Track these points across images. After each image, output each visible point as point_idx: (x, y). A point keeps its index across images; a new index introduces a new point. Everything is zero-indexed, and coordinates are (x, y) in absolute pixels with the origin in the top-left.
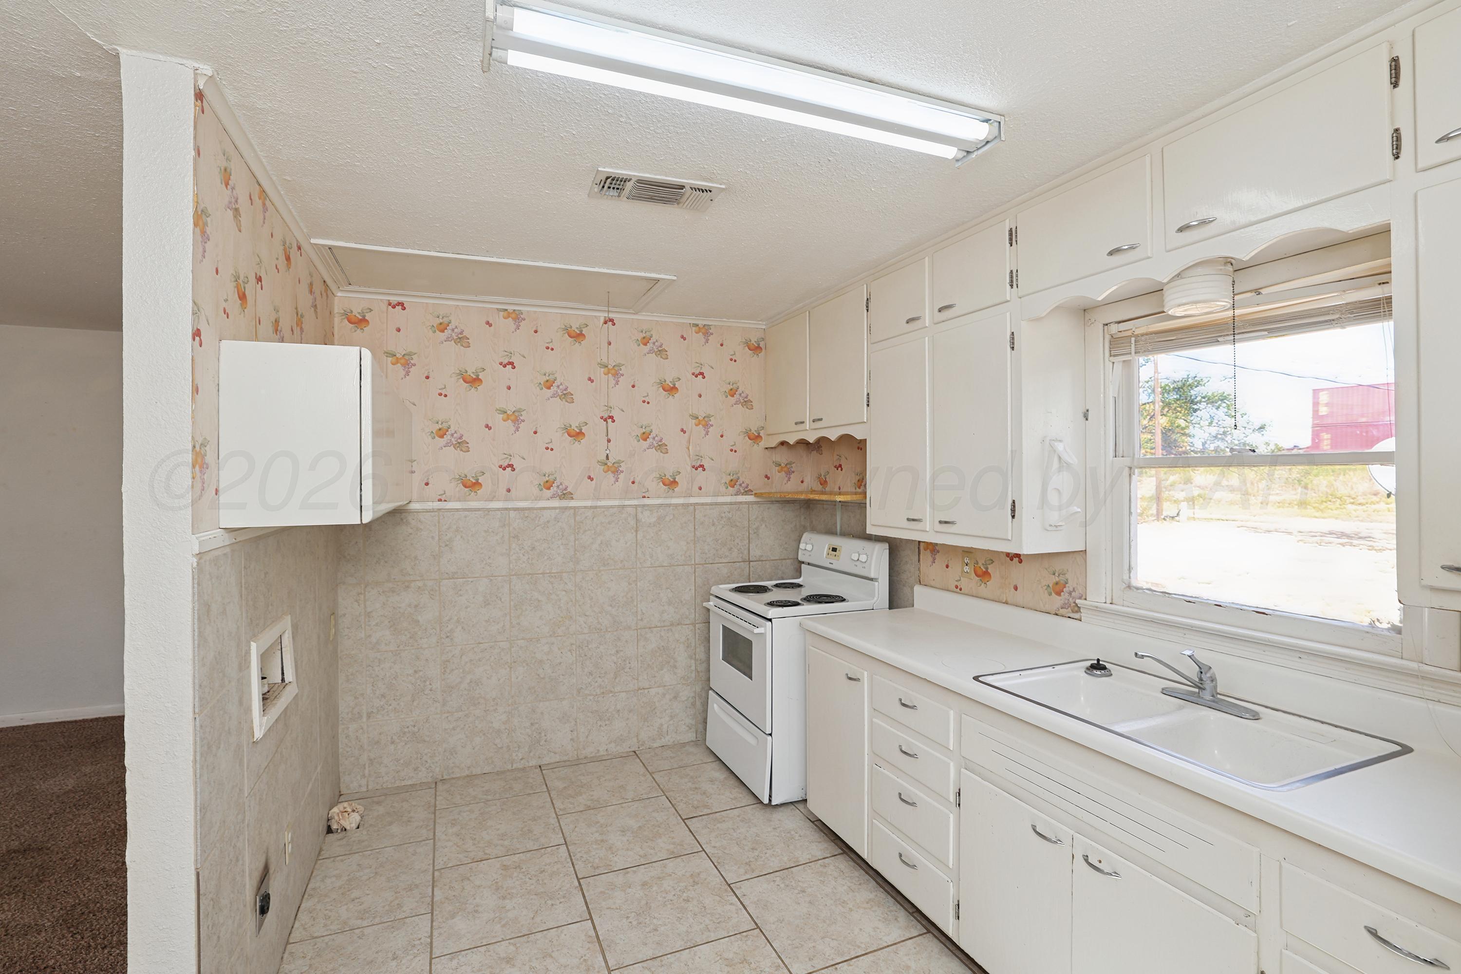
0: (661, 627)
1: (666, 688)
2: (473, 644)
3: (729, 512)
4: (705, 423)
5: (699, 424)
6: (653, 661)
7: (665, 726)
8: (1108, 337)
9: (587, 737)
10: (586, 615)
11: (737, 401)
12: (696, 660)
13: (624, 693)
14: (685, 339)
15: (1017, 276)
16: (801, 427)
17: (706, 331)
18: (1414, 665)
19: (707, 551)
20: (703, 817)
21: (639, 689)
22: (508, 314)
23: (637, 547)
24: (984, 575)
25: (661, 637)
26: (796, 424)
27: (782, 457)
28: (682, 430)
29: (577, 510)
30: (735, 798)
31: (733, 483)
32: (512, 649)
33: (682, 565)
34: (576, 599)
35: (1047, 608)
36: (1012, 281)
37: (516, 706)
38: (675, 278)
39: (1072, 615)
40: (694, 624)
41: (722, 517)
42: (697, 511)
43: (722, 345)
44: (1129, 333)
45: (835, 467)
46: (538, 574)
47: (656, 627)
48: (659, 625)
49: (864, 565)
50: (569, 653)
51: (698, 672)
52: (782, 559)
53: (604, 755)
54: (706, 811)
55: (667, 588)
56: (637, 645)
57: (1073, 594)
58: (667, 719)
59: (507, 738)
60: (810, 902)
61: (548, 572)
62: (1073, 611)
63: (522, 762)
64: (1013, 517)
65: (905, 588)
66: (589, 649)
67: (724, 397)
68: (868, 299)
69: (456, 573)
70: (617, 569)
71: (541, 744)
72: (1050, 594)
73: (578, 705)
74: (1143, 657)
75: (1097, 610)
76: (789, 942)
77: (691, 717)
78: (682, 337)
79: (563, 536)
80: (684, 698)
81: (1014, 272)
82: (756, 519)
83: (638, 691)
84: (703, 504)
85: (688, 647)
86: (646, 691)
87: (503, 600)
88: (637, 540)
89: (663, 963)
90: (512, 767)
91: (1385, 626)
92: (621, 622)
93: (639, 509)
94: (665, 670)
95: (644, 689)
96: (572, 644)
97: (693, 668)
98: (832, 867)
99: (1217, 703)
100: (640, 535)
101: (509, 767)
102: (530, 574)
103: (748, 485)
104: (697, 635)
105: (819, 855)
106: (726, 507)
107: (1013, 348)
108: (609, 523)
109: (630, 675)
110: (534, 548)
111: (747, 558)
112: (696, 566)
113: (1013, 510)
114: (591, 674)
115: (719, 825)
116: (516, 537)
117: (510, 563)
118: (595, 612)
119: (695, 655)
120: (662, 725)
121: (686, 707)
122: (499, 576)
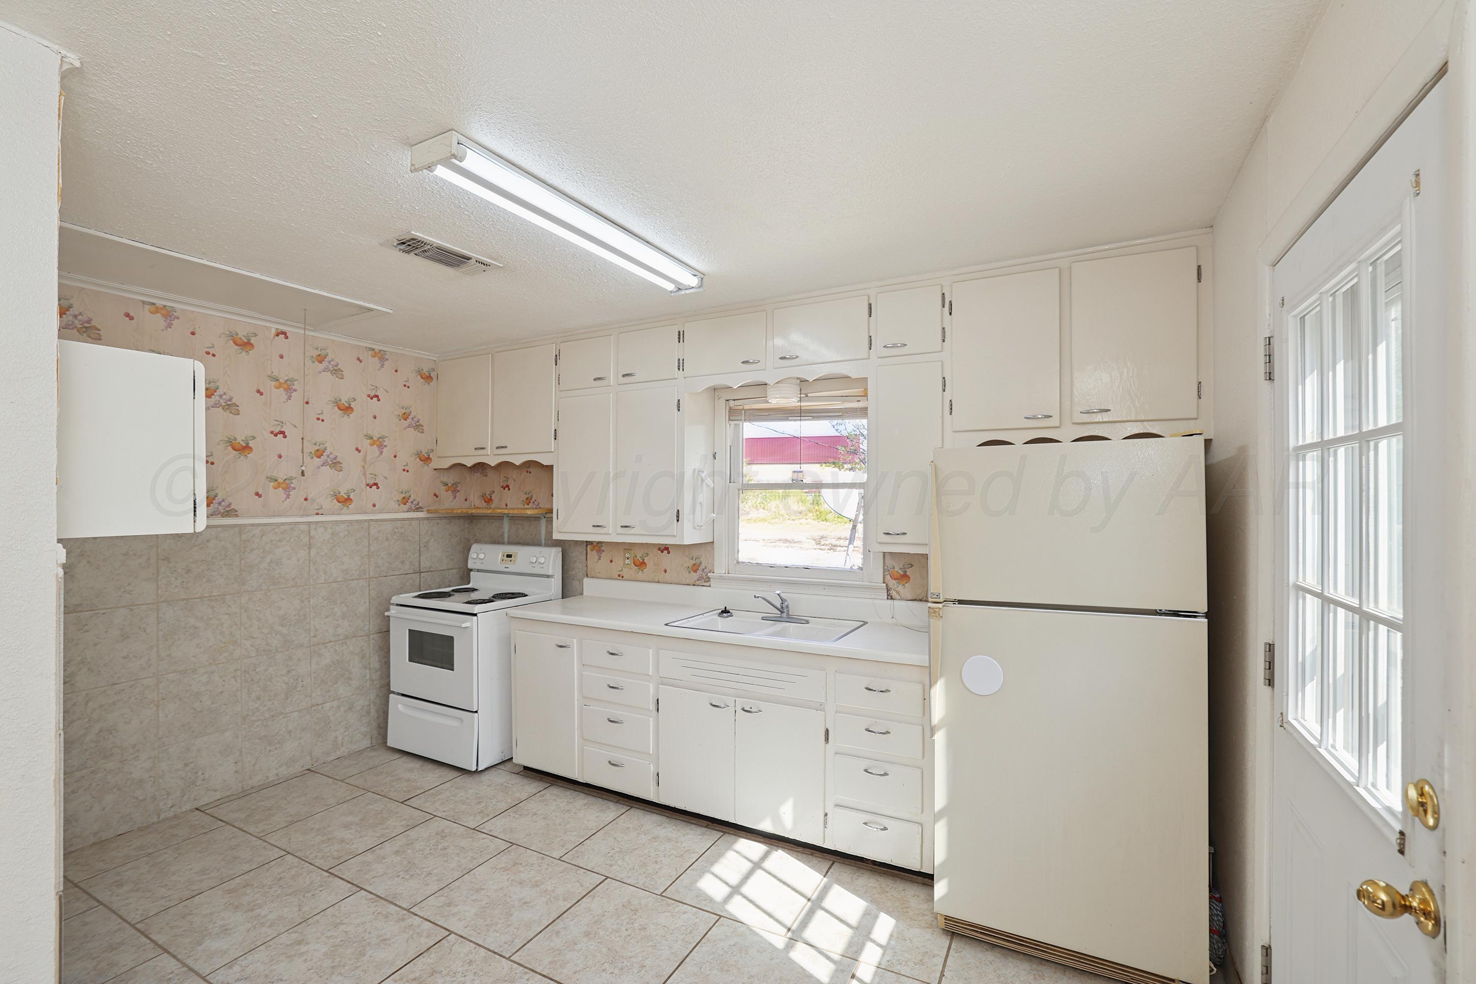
0: (336, 641)
1: (341, 700)
2: (104, 686)
3: (402, 528)
4: (379, 443)
5: (374, 444)
6: (327, 676)
7: (340, 738)
8: (728, 408)
9: (254, 765)
10: (253, 638)
11: (409, 425)
12: (370, 669)
13: (297, 713)
14: (361, 361)
15: (683, 363)
16: (482, 452)
17: (381, 356)
18: (868, 584)
19: (381, 565)
20: (420, 796)
21: (313, 706)
22: (156, 309)
23: (310, 564)
24: (641, 565)
25: (335, 651)
26: (476, 449)
27: (450, 479)
28: (357, 449)
29: (243, 528)
30: (441, 776)
31: (405, 501)
32: (160, 685)
33: (356, 579)
34: (241, 622)
35: (688, 582)
36: (679, 366)
37: (165, 748)
38: (391, 312)
39: (704, 584)
40: (368, 635)
41: (395, 533)
42: (372, 527)
43: (396, 371)
44: (741, 407)
45: (502, 487)
46: (194, 599)
47: (331, 642)
48: (333, 639)
49: (542, 566)
50: (233, 680)
51: (373, 680)
52: (449, 569)
53: (273, 781)
54: (419, 792)
55: (342, 603)
56: (311, 663)
57: (705, 570)
58: (342, 730)
59: (152, 787)
60: (544, 818)
61: (207, 595)
62: (705, 580)
63: (173, 809)
64: (678, 521)
65: (574, 582)
66: (257, 673)
67: (398, 420)
68: (556, 356)
69: (80, 605)
70: (289, 587)
71: (197, 784)
72: (690, 572)
73: (244, 733)
74: (758, 597)
75: (721, 578)
76: (542, 843)
77: (365, 725)
78: (358, 359)
79: (226, 556)
80: (359, 708)
81: (681, 361)
82: (426, 533)
83: (311, 708)
84: (377, 521)
85: (362, 658)
86: (320, 707)
87: (147, 632)
88: (310, 557)
89: (451, 888)
90: (159, 818)
91: (856, 567)
92: (293, 641)
93: (313, 527)
94: (340, 683)
95: (317, 705)
96: (236, 670)
97: (368, 677)
98: (548, 795)
99: (791, 619)
100: (313, 552)
101: (155, 819)
102: (185, 599)
103: (419, 503)
104: (371, 645)
105: (534, 791)
106: (399, 524)
107: (679, 410)
108: (280, 541)
109: (303, 693)
110: (190, 570)
111: (418, 569)
112: (371, 580)
113: (678, 517)
114: (258, 698)
115: (438, 797)
116: (167, 559)
117: (158, 589)
118: (263, 633)
119: (369, 664)
120: (336, 737)
121: (361, 716)
122: (143, 605)
